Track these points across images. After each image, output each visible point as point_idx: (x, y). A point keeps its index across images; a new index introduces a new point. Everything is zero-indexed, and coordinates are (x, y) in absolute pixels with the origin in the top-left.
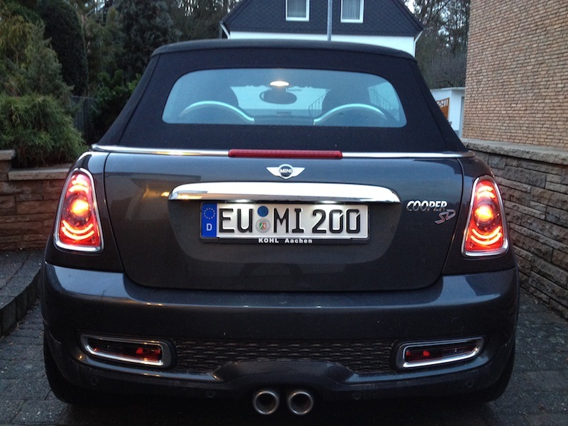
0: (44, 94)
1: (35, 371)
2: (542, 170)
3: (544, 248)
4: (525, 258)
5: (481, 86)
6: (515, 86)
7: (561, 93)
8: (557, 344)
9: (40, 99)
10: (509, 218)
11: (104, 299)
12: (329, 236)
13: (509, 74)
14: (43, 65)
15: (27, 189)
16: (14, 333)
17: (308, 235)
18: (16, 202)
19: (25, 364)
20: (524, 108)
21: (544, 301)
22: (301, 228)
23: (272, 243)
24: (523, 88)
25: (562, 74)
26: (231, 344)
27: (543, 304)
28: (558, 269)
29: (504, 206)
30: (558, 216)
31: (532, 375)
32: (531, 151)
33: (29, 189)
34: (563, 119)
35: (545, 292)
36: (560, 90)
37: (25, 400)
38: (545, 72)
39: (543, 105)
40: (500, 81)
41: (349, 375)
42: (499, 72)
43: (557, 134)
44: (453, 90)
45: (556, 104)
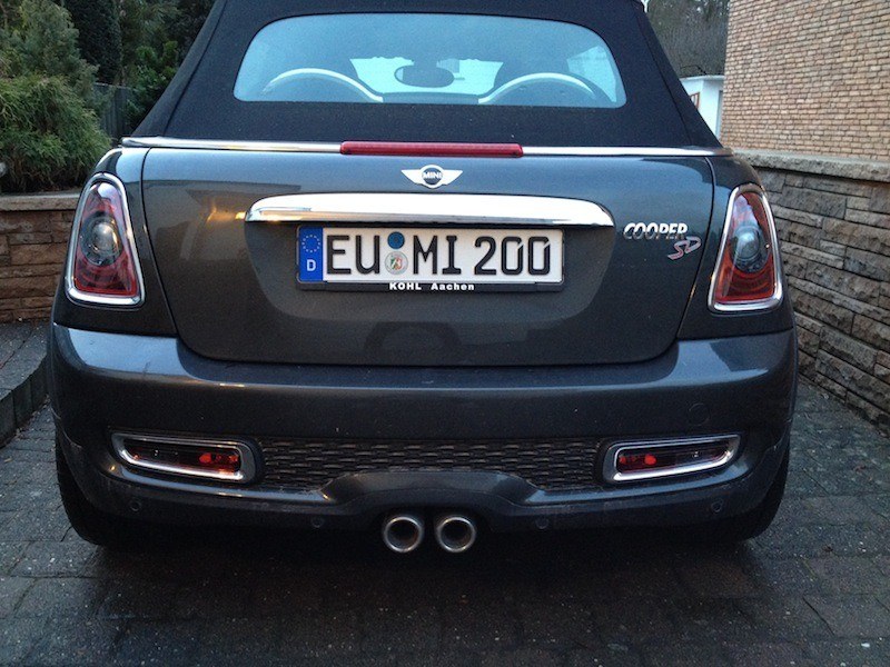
0: (50, 75)
1: (46, 500)
2: (841, 190)
3: (840, 313)
4: (810, 330)
5: (751, 71)
6: (804, 70)
7: (876, 80)
8: (855, 457)
9: (44, 82)
10: (787, 268)
11: (148, 378)
12: (501, 278)
13: (794, 50)
14: (48, 31)
15: (26, 224)
16: (12, 444)
17: (468, 277)
18: (9, 245)
19: (30, 490)
20: (816, 106)
21: (839, 396)
22: (456, 266)
23: (410, 291)
24: (815, 74)
25: (878, 49)
26: (348, 446)
27: (836, 400)
28: (860, 345)
29: (780, 251)
30: (863, 262)
31: (815, 501)
32: (825, 161)
33: (29, 224)
34: (876, 122)
35: (839, 381)
36: (874, 74)
37: (32, 541)
38: (852, 47)
39: (846, 100)
40: (780, 62)
41: (530, 491)
42: (779, 47)
43: (867, 146)
44: (705, 80)
45: (866, 99)
